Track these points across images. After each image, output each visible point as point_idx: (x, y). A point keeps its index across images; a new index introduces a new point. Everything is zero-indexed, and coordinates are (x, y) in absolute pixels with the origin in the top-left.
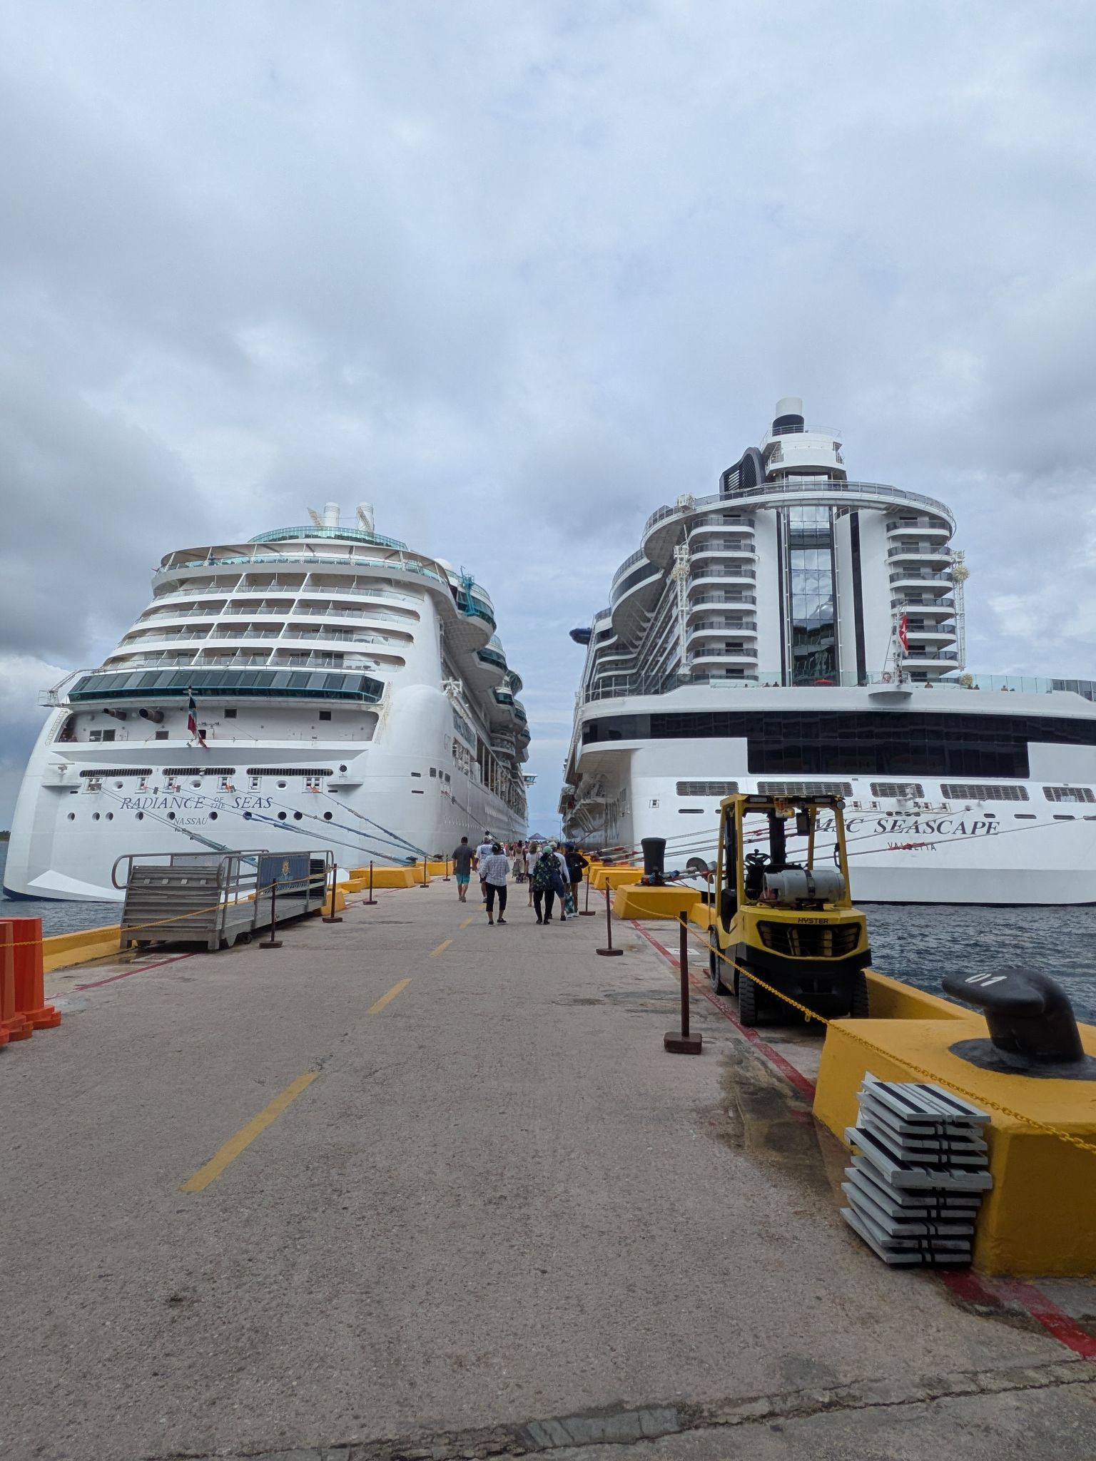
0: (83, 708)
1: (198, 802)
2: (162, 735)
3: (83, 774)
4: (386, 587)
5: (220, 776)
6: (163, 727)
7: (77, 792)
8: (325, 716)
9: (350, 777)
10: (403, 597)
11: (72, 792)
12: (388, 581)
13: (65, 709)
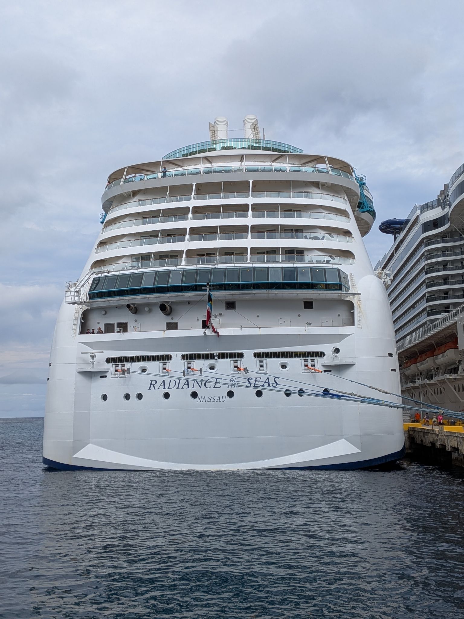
0: (95, 305)
1: (216, 382)
2: (172, 326)
3: (109, 360)
4: (315, 190)
5: (231, 359)
6: (172, 319)
7: (106, 377)
8: (308, 305)
9: (342, 359)
10: (333, 198)
11: (101, 377)
12: (316, 185)
13: (81, 306)
